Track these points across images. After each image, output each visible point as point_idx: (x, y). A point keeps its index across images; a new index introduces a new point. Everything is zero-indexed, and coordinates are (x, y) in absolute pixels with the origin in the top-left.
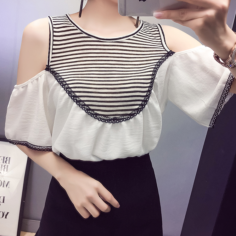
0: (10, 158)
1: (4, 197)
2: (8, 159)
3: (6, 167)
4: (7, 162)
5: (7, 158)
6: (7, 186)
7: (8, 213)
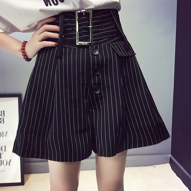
0: (4, 111)
1: (5, 146)
2: (3, 112)
3: (2, 119)
4: (3, 115)
5: (1, 112)
6: (6, 136)
7: (10, 160)
